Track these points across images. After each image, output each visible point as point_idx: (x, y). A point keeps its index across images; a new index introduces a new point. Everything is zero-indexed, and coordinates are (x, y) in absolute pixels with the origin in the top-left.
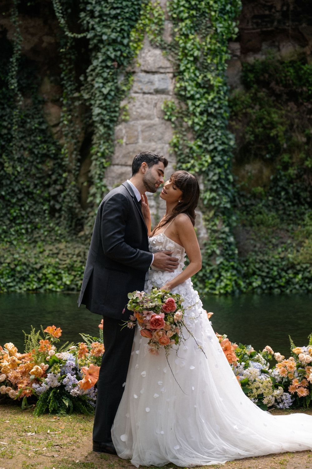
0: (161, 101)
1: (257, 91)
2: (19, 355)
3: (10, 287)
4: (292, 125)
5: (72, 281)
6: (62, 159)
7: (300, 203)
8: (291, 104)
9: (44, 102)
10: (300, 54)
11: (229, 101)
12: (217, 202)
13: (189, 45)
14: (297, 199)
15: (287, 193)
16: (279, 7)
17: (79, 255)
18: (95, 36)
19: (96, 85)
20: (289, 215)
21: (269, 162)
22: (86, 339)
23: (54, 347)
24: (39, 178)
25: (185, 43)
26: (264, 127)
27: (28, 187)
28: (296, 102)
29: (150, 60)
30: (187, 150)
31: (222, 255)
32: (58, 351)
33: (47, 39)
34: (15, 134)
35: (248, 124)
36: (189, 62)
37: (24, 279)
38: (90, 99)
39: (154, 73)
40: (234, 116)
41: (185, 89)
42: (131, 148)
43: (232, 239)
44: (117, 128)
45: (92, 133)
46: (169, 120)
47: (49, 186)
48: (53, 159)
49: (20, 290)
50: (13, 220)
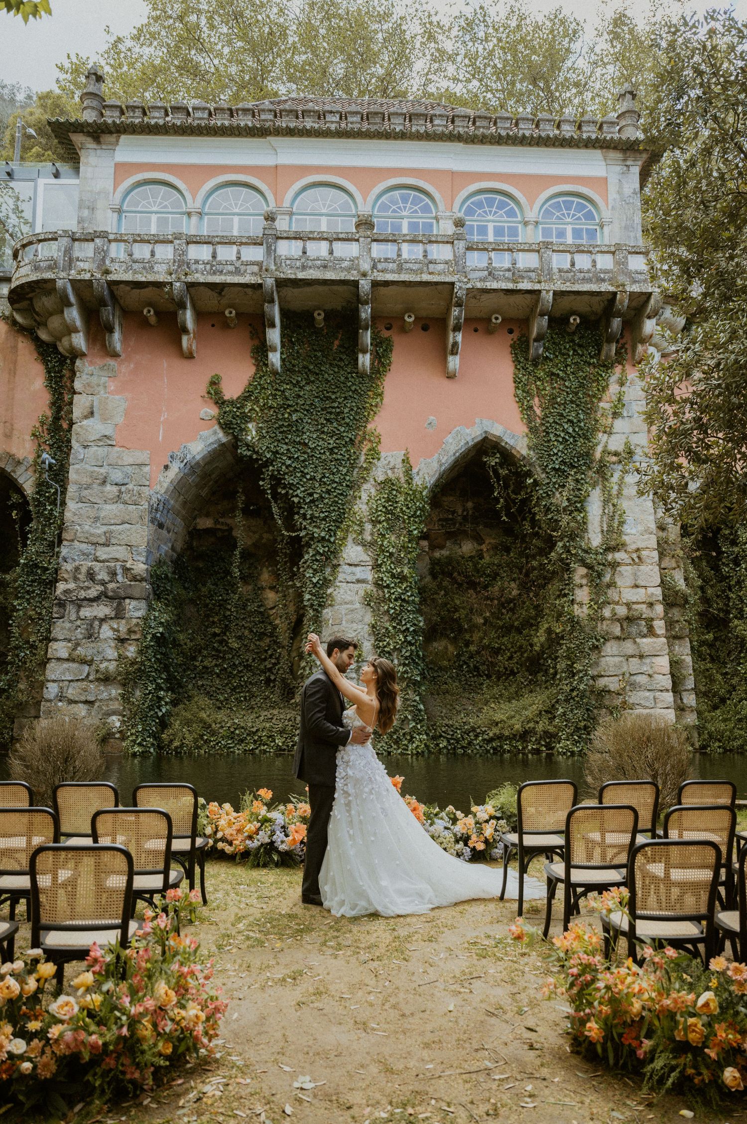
0: (362, 589)
1: (442, 580)
2: (235, 814)
3: (230, 748)
4: (472, 609)
5: (284, 742)
6: (277, 637)
7: (479, 675)
8: (471, 591)
9: (262, 589)
10: (478, 551)
11: (419, 589)
12: (409, 675)
13: (385, 543)
14: (477, 671)
15: (468, 666)
16: (460, 513)
17: (290, 720)
18: (307, 534)
19: (308, 575)
20: (470, 685)
21: (454, 641)
22: (294, 800)
23: (265, 808)
24: (257, 653)
25: (382, 541)
26: (448, 610)
27: (247, 660)
28: (475, 589)
29: (353, 555)
30: (384, 630)
31: (414, 720)
32: (269, 811)
33: (265, 536)
35: (435, 608)
36: (385, 556)
37: (242, 741)
38: (302, 587)
39: (356, 565)
40: (423, 601)
41: (382, 580)
42: (336, 628)
43: (422, 707)
44: (325, 611)
45: (303, 615)
46: (369, 605)
47: (265, 659)
48: (270, 637)
49: (238, 750)
50: (234, 689)
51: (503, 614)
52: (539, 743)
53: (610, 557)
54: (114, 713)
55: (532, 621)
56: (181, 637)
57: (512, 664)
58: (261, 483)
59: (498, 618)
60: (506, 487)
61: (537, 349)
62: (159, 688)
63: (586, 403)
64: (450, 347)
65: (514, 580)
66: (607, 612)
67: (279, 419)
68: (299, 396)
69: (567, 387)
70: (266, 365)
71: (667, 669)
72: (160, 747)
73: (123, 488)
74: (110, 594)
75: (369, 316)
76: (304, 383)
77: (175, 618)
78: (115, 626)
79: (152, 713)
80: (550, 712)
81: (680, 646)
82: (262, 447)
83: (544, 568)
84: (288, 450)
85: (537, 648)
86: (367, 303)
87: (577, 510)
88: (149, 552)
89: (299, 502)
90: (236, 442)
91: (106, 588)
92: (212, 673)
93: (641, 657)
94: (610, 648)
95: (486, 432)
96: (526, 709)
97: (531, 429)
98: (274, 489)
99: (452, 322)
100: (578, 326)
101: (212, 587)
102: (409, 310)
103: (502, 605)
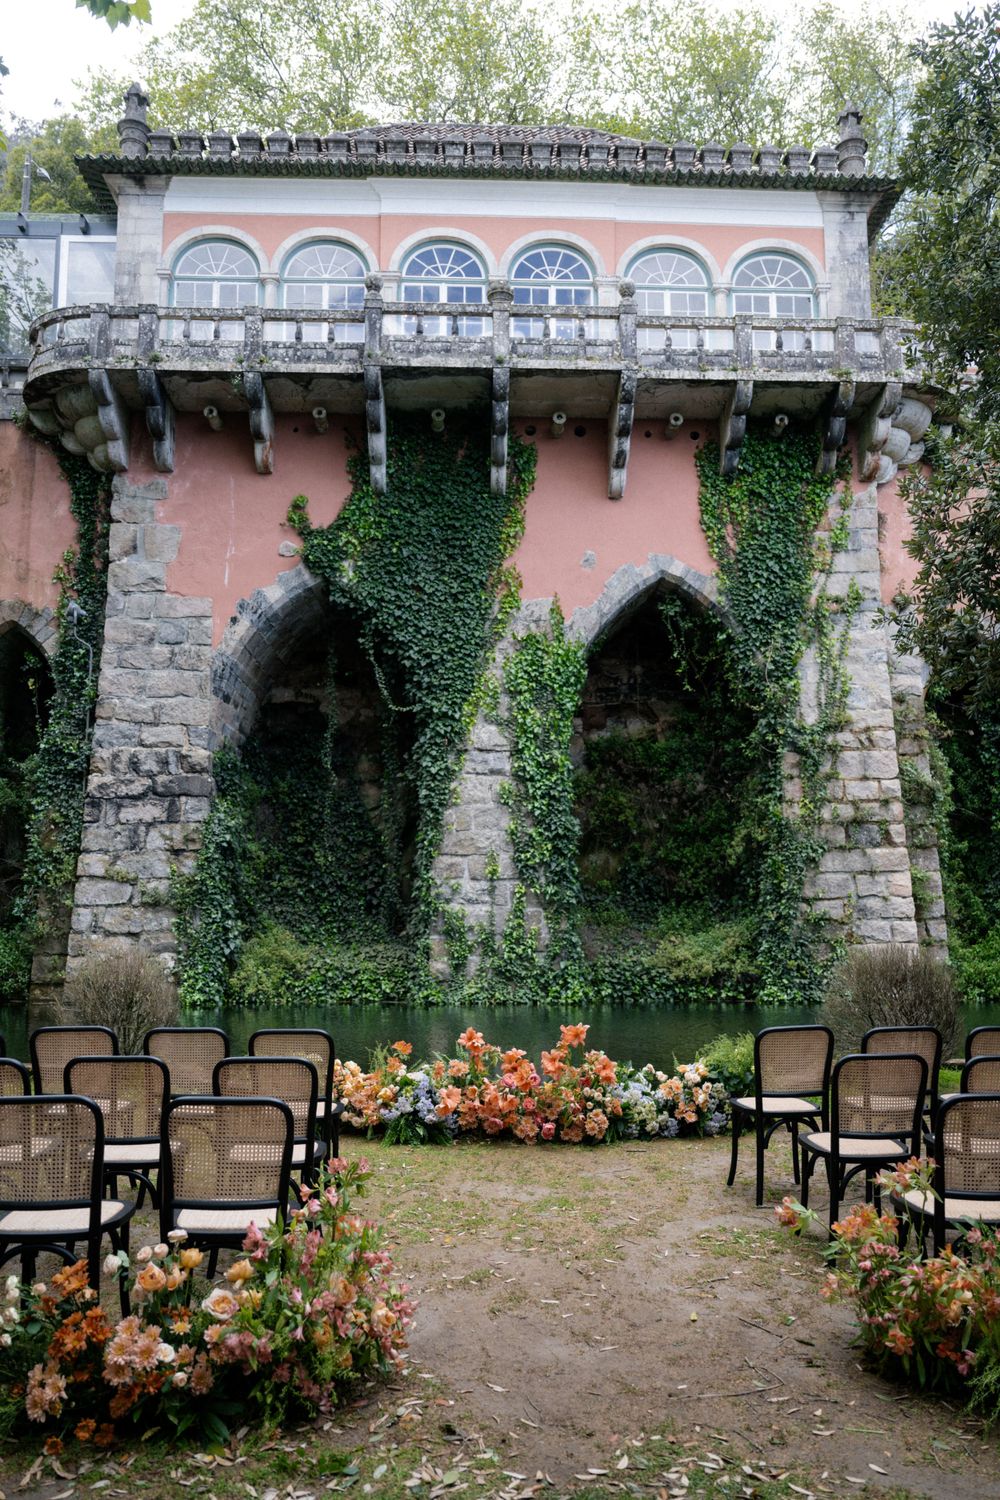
0: (497, 783)
1: (601, 770)
2: (363, 1075)
3: (321, 995)
4: (642, 810)
6: (381, 848)
7: (652, 899)
8: (642, 785)
9: (361, 783)
10: (649, 731)
11: (573, 781)
13: (528, 721)
14: (648, 893)
15: (637, 887)
17: (400, 959)
18: (423, 709)
19: (424, 764)
20: (641, 912)
21: (615, 851)
23: (404, 1066)
24: (354, 869)
25: (524, 718)
26: (611, 811)
27: (341, 879)
28: (647, 783)
29: (484, 737)
30: (526, 838)
32: (408, 1071)
33: (365, 713)
34: (327, 819)
35: (593, 808)
36: (528, 739)
37: (335, 987)
38: (414, 780)
39: (488, 751)
40: (579, 798)
41: (524, 769)
42: (462, 835)
43: (578, 940)
44: (447, 813)
45: (418, 818)
46: (506, 804)
47: (365, 878)
48: (371, 847)
49: (331, 999)
50: (323, 918)
51: (684, 816)
52: (736, 990)
53: (830, 740)
54: (166, 949)
55: (724, 826)
56: (252, 847)
57: (697, 884)
58: (361, 640)
59: (678, 822)
60: (689, 645)
61: (730, 460)
62: (226, 915)
63: (797, 532)
64: (614, 457)
65: (699, 770)
66: (826, 814)
67: (386, 556)
68: (411, 524)
69: (771, 511)
70: (367, 483)
71: (909, 890)
72: (228, 994)
73: (177, 649)
74: (160, 789)
75: (506, 417)
76: (417, 506)
77: (245, 822)
78: (167, 833)
79: (217, 948)
80: (752, 948)
81: (925, 858)
82: (363, 592)
83: (741, 754)
84: (397, 596)
85: (732, 862)
86: (504, 400)
87: (786, 674)
88: (212, 734)
89: (412, 667)
90: (327, 586)
91: (154, 782)
92: (294, 895)
93: (872, 873)
94: (830, 862)
95: (662, 572)
96: (718, 944)
97: (722, 567)
98: (377, 648)
99: (616, 425)
100: (786, 428)
101: (294, 781)
102: (559, 408)
103: (683, 805)
